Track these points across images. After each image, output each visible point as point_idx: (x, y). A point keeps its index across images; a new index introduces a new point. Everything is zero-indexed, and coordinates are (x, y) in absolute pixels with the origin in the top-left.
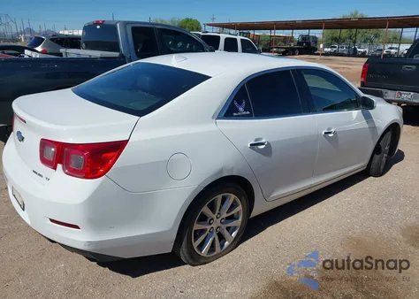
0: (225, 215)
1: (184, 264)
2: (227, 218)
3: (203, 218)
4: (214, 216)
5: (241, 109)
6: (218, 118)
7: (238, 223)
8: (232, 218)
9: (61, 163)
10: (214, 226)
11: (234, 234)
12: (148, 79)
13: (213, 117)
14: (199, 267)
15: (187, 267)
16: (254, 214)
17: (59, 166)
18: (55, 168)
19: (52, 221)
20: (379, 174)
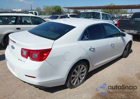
0: (81, 72)
1: (68, 88)
2: (81, 73)
3: (74, 73)
4: (77, 72)
5: (86, 37)
6: (79, 40)
7: (84, 74)
8: (83, 73)
9: (29, 56)
10: (77, 75)
11: (83, 78)
12: (53, 27)
13: (77, 40)
14: (73, 89)
15: (69, 89)
16: (89, 71)
17: (29, 57)
18: (27, 58)
19: (26, 75)
20: (126, 57)
